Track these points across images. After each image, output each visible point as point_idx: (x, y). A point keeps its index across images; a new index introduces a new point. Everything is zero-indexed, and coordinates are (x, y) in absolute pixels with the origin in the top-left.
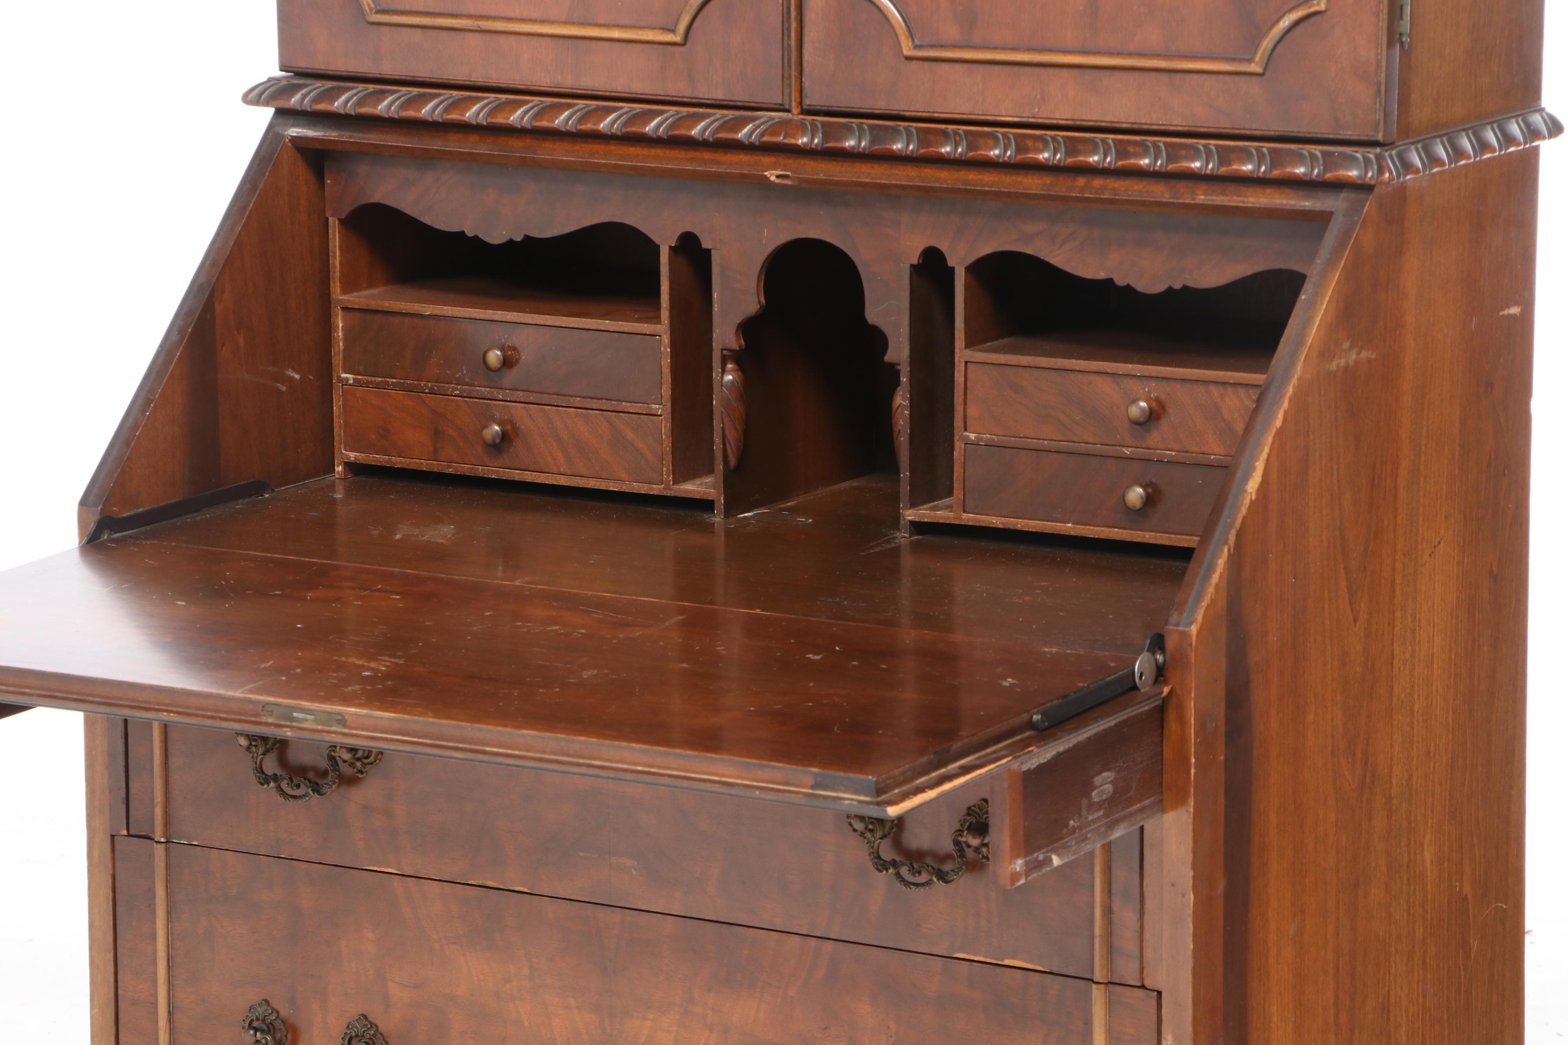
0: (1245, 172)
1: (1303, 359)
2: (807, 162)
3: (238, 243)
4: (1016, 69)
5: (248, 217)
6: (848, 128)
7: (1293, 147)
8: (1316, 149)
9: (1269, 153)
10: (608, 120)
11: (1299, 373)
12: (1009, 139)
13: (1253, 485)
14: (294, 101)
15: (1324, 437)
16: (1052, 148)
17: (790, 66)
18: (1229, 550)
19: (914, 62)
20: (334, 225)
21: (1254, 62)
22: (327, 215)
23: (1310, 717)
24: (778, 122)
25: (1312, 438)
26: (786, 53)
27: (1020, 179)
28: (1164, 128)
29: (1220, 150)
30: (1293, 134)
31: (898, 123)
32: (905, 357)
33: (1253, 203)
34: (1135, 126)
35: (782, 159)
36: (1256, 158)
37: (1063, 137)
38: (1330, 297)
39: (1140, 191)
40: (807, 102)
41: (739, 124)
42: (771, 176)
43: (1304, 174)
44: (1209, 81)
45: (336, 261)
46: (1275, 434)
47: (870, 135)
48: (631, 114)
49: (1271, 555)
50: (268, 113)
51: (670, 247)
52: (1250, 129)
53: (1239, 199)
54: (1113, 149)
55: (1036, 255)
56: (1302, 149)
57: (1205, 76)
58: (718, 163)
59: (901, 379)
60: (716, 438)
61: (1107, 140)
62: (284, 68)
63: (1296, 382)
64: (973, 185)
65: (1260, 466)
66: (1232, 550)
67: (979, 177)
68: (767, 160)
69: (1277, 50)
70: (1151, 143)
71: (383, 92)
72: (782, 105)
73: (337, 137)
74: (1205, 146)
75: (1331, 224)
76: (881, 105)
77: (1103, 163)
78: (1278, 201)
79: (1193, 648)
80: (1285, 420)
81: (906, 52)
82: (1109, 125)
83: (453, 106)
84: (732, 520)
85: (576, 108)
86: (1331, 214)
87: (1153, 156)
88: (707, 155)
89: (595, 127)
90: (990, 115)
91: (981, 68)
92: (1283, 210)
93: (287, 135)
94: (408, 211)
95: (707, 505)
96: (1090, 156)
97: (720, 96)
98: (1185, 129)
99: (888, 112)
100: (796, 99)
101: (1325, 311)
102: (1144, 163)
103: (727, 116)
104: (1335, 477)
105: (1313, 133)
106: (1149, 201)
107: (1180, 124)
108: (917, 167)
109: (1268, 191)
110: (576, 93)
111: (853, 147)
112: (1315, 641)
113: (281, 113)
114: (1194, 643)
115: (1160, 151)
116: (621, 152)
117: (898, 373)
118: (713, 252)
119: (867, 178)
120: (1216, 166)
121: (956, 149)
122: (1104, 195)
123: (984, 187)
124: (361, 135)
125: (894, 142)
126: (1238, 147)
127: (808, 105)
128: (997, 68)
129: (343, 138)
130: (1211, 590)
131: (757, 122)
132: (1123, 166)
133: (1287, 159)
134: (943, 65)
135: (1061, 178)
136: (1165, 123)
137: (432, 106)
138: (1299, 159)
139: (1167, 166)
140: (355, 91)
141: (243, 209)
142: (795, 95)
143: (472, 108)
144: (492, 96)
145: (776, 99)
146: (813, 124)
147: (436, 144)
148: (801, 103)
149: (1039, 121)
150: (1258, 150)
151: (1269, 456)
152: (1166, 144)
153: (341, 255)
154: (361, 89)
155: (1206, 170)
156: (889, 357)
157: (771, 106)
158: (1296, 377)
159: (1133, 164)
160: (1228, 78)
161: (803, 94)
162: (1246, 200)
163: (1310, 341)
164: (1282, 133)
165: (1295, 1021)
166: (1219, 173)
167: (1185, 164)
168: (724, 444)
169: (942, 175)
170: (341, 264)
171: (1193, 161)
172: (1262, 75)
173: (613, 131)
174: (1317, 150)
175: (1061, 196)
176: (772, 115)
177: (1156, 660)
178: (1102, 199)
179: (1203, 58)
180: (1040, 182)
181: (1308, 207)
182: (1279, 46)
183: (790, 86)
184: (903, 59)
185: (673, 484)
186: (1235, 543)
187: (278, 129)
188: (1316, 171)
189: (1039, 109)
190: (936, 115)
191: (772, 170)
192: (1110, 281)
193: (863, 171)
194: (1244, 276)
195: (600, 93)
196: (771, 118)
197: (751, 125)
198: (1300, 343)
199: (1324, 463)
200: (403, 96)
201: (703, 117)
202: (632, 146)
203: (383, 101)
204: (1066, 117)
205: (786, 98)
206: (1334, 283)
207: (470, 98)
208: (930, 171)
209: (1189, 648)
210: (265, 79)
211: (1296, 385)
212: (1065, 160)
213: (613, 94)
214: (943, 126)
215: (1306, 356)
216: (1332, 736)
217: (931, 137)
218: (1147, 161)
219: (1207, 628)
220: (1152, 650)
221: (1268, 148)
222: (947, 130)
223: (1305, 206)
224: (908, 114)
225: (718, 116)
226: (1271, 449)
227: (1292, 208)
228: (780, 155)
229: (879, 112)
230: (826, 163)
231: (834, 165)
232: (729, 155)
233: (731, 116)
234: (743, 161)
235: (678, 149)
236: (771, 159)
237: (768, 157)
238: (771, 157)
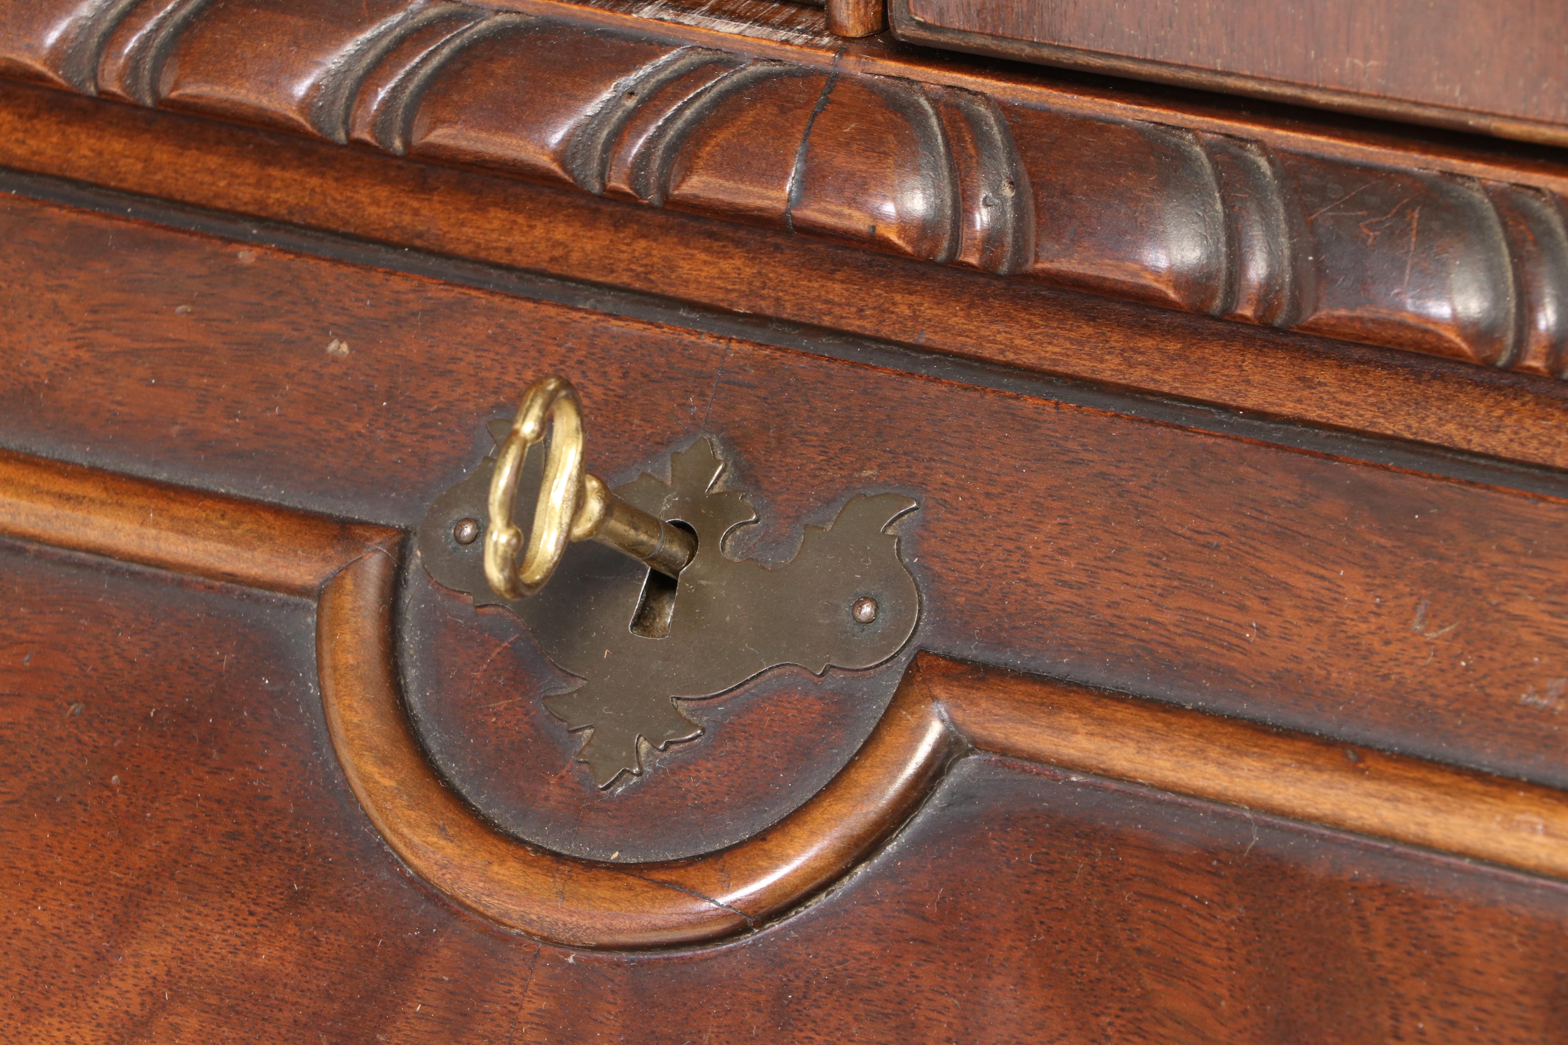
6: (1157, 160)
24: (757, 85)
31: (1460, 167)
146: (959, 115)
228: (777, 247)
229: (1337, 100)
230: (1032, 325)
231: (1080, 343)
232: (498, 217)
233: (500, 18)
234: (575, 257)
235: (218, 143)
236: (725, 265)
237: (707, 250)
238: (726, 255)
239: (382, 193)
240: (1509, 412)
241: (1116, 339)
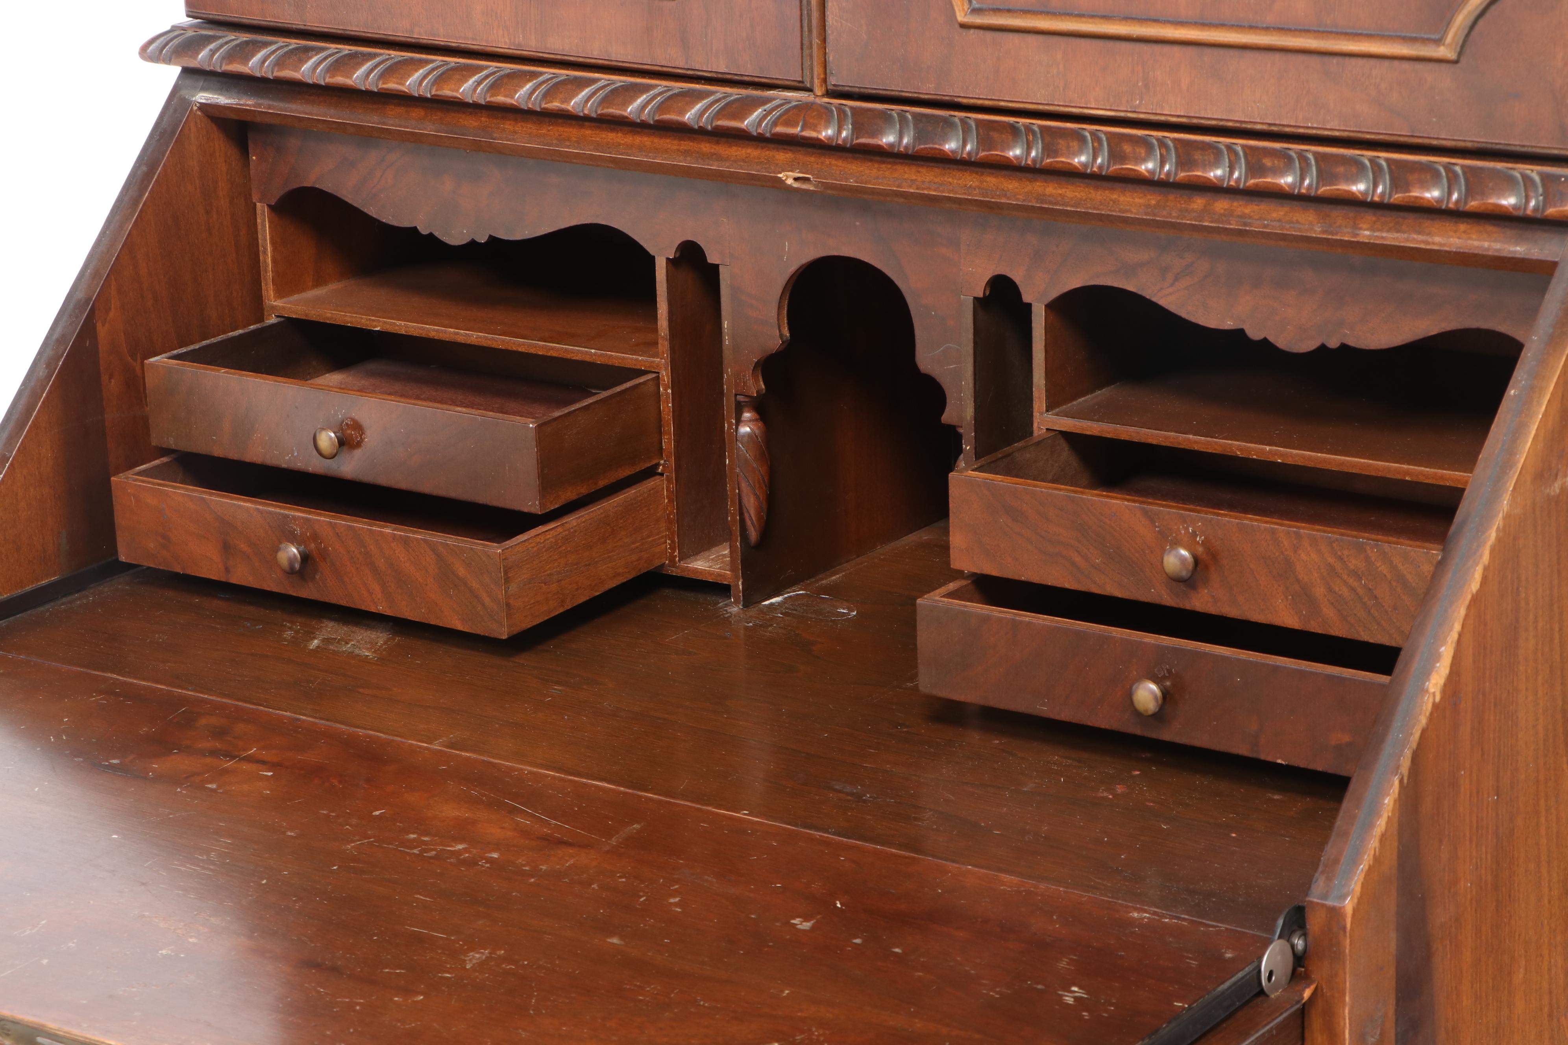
0: (1428, 200)
1: (1511, 489)
2: (834, 162)
3: (129, 246)
4: (1110, 44)
5: (141, 211)
6: (886, 117)
7: (1499, 165)
8: (1532, 171)
9: (1464, 173)
10: (580, 96)
11: (1505, 509)
12: (1099, 140)
13: (1436, 682)
14: (202, 57)
15: (1540, 590)
16: (1159, 157)
17: (810, 31)
18: (1401, 781)
19: (972, 31)
20: (262, 209)
21: (1444, 45)
22: (254, 201)
23: (1519, 976)
24: (796, 107)
25: (1523, 595)
26: (805, 12)
27: (1114, 196)
28: (1314, 132)
29: (1393, 167)
30: (1498, 147)
31: (952, 113)
32: (969, 418)
33: (1440, 244)
34: (1274, 128)
35: (801, 157)
36: (1445, 180)
37: (1174, 140)
38: (1552, 394)
39: (1279, 221)
40: (832, 81)
41: (743, 107)
42: (788, 178)
43: (1515, 207)
44: (1379, 69)
45: (268, 256)
46: (1470, 602)
47: (915, 129)
48: (609, 88)
49: (1463, 773)
50: (172, 72)
51: (668, 259)
52: (1438, 139)
53: (1420, 237)
54: (1243, 160)
55: (1140, 293)
56: (1511, 169)
57: (1372, 62)
58: (719, 158)
59: (964, 446)
60: (731, 507)
61: (1235, 147)
62: (191, 14)
63: (1501, 523)
64: (1051, 203)
65: (1447, 652)
66: (1405, 781)
67: (1060, 192)
68: (782, 156)
69: (1477, 28)
70: (1296, 153)
71: (307, 49)
72: (802, 82)
73: (254, 106)
74: (1372, 160)
75: (1554, 281)
76: (928, 89)
77: (1229, 181)
78: (1476, 243)
79: (1348, 934)
80: (1485, 579)
81: (961, 18)
82: (1238, 125)
83: (391, 71)
84: (753, 611)
85: (541, 79)
86: (1554, 265)
87: (1298, 173)
88: (706, 147)
89: (564, 106)
90: (1075, 107)
91: (1062, 40)
92: (1484, 256)
93: (195, 101)
94: (349, 199)
95: (721, 589)
96: (1211, 170)
97: (723, 69)
98: (1345, 134)
99: (938, 97)
100: (818, 75)
101: (1545, 414)
102: (1286, 183)
103: (731, 95)
104: (1557, 641)
105: (1528, 146)
106: (1293, 235)
107: (1337, 128)
108: (977, 173)
109: (1462, 227)
110: (542, 57)
111: (891, 145)
112: (1526, 871)
113: (187, 72)
114: (1349, 924)
115: (1308, 165)
116: (598, 139)
117: (959, 437)
118: (721, 269)
119: (910, 187)
120: (1388, 191)
121: (1028, 153)
122: (1230, 224)
123: (1067, 206)
124: (281, 105)
125: (946, 140)
126: (1419, 163)
127: (834, 85)
128: (1082, 42)
129: (261, 108)
130: (1373, 843)
131: (768, 106)
132: (1257, 185)
133: (1491, 185)
134: (1011, 36)
135: (1171, 197)
136: (1315, 125)
137: (365, 70)
138: (1508, 183)
139: (1317, 188)
140: (273, 47)
141: (135, 201)
142: (817, 70)
143: (413, 75)
144: (439, 59)
145: (794, 75)
146: (841, 111)
147: (370, 119)
148: (825, 81)
149: (1142, 116)
150: (1448, 168)
151: (1460, 635)
152: (1316, 155)
153: (274, 249)
154: (282, 44)
155: (1373, 196)
156: (947, 417)
157: (787, 83)
158: (1501, 515)
159: (1270, 182)
160: (1406, 65)
161: (828, 71)
162: (1430, 240)
163: (1522, 460)
164: (1484, 145)
166: (1392, 200)
167: (1343, 187)
168: (741, 514)
169: (1010, 187)
170: (274, 261)
171: (1355, 181)
172: (1456, 62)
173: (586, 112)
174: (1534, 171)
175: (1171, 222)
176: (788, 96)
177: (1293, 947)
178: (1226, 229)
179: (1370, 36)
180: (1142, 201)
181: (1521, 254)
182: (1481, 22)
183: (811, 56)
184: (957, 27)
185: (679, 561)
187: (184, 93)
188: (1532, 203)
189: (1141, 100)
190: (1002, 104)
191: (789, 171)
192: (1240, 333)
193: (906, 176)
194: (1426, 335)
195: (571, 59)
196: (787, 101)
197: (760, 110)
198: (1507, 465)
199: (1540, 625)
200: (330, 55)
201: (701, 96)
202: (612, 130)
203: (306, 62)
204: (1178, 113)
205: (807, 73)
206: (1558, 373)
207: (411, 61)
208: (994, 179)
209: (1342, 933)
210: (168, 28)
211: (1501, 527)
212: (1176, 174)
213: (588, 61)
214: (1011, 120)
215: (1515, 484)
216: (1550, 993)
217: (995, 135)
218: (1289, 179)
219: (1368, 897)
220: (1286, 934)
221: (1463, 167)
222: (1017, 125)
223: (1515, 252)
224: (965, 101)
225: (718, 96)
226: (1463, 626)
227: (1496, 254)
228: (800, 151)
229: (926, 97)
230: (857, 164)
231: (868, 167)
232: (734, 148)
233: (736, 96)
234: (751, 157)
235: (670, 137)
236: (787, 156)
237: (783, 152)
238: (788, 153)
239: (707, 145)
240: (963, 175)
241: (876, 166)
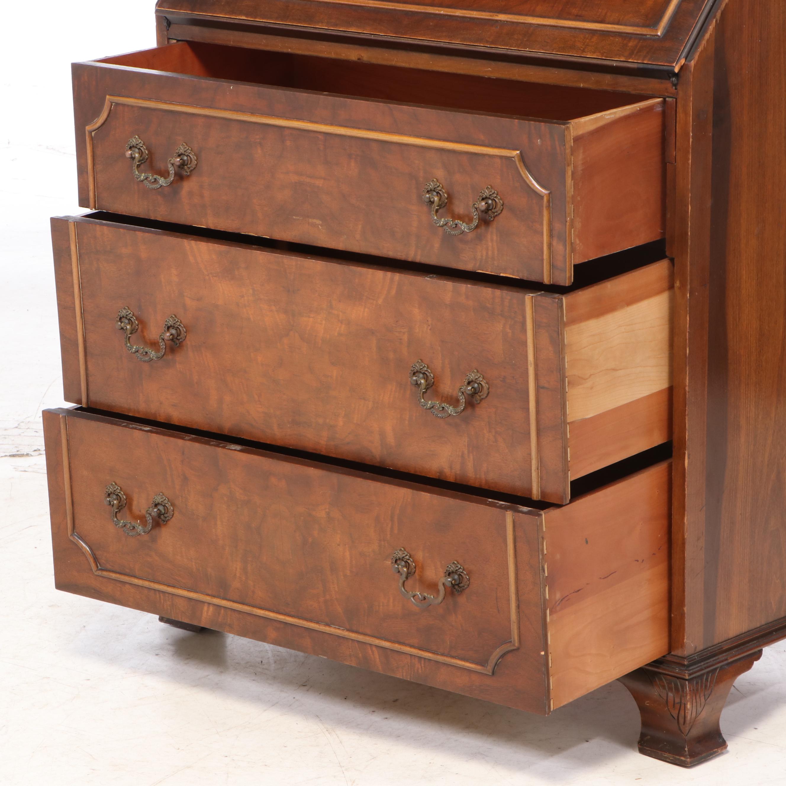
18: (716, 21)
66: (718, 22)
114: (692, 70)
130: (704, 42)
165: (758, 279)
186: (720, 18)
